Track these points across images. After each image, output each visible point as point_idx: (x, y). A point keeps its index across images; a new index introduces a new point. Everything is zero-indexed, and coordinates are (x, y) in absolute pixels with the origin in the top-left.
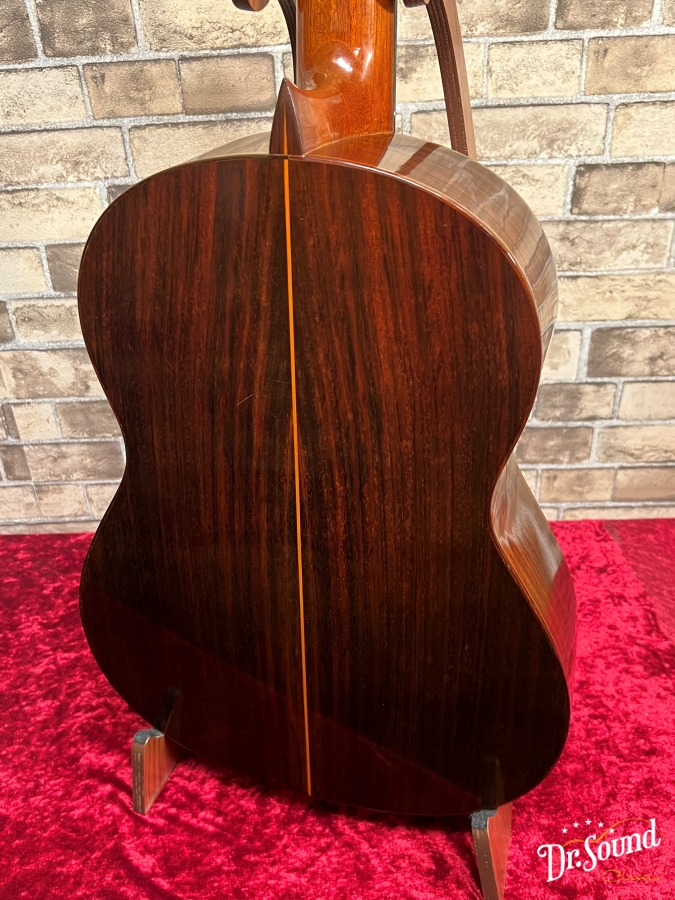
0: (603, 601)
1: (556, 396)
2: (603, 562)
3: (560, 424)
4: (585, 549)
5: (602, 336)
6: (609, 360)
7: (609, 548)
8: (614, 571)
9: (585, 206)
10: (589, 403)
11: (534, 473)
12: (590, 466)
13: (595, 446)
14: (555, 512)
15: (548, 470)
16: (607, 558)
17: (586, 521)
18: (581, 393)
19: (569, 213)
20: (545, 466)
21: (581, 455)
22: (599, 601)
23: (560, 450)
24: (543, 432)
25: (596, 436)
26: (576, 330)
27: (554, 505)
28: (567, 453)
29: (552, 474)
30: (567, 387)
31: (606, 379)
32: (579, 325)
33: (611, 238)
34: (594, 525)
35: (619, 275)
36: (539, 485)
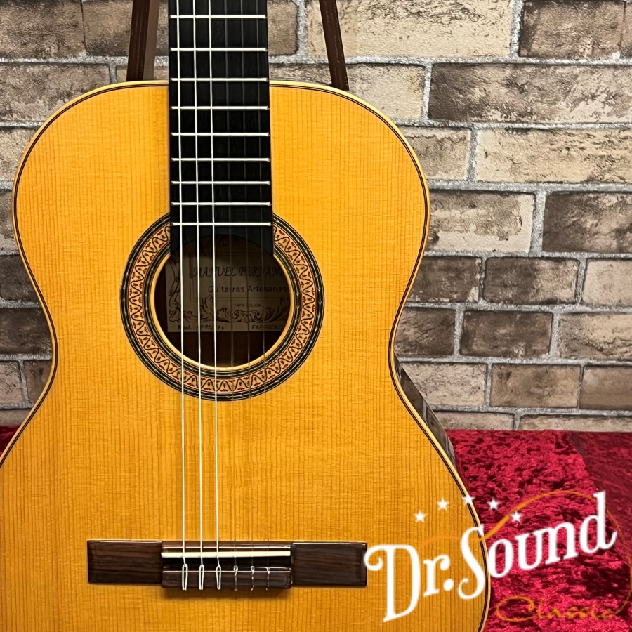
0: (554, 517)
1: (507, 273)
2: (562, 477)
3: (512, 307)
4: (541, 461)
5: (559, 202)
6: (568, 231)
7: (570, 461)
8: (572, 486)
9: (535, 47)
10: (548, 282)
11: (483, 369)
12: (550, 362)
13: (555, 336)
14: (509, 420)
15: (500, 365)
16: (566, 472)
17: (549, 431)
18: (536, 270)
19: (516, 55)
20: (496, 360)
21: (539, 347)
22: (548, 518)
23: (513, 341)
24: (492, 318)
25: (556, 325)
26: (528, 193)
27: (508, 410)
28: (522, 345)
29: (504, 370)
30: (519, 263)
31: (565, 254)
32: (532, 187)
33: (565, 86)
34: (557, 436)
35: (577, 129)
36: (489, 384)
